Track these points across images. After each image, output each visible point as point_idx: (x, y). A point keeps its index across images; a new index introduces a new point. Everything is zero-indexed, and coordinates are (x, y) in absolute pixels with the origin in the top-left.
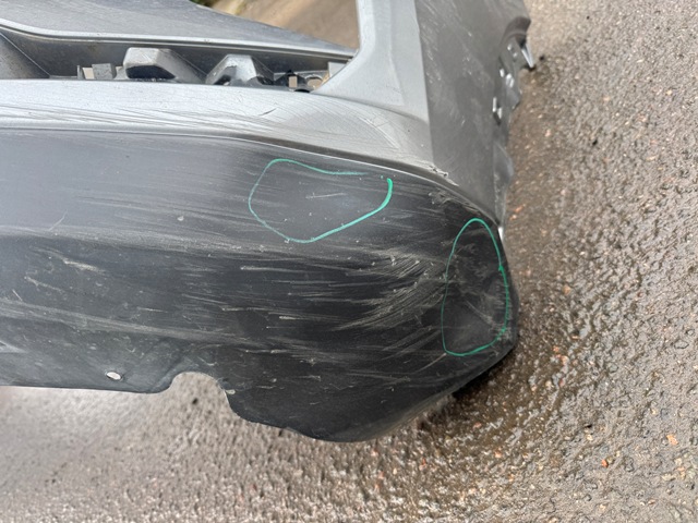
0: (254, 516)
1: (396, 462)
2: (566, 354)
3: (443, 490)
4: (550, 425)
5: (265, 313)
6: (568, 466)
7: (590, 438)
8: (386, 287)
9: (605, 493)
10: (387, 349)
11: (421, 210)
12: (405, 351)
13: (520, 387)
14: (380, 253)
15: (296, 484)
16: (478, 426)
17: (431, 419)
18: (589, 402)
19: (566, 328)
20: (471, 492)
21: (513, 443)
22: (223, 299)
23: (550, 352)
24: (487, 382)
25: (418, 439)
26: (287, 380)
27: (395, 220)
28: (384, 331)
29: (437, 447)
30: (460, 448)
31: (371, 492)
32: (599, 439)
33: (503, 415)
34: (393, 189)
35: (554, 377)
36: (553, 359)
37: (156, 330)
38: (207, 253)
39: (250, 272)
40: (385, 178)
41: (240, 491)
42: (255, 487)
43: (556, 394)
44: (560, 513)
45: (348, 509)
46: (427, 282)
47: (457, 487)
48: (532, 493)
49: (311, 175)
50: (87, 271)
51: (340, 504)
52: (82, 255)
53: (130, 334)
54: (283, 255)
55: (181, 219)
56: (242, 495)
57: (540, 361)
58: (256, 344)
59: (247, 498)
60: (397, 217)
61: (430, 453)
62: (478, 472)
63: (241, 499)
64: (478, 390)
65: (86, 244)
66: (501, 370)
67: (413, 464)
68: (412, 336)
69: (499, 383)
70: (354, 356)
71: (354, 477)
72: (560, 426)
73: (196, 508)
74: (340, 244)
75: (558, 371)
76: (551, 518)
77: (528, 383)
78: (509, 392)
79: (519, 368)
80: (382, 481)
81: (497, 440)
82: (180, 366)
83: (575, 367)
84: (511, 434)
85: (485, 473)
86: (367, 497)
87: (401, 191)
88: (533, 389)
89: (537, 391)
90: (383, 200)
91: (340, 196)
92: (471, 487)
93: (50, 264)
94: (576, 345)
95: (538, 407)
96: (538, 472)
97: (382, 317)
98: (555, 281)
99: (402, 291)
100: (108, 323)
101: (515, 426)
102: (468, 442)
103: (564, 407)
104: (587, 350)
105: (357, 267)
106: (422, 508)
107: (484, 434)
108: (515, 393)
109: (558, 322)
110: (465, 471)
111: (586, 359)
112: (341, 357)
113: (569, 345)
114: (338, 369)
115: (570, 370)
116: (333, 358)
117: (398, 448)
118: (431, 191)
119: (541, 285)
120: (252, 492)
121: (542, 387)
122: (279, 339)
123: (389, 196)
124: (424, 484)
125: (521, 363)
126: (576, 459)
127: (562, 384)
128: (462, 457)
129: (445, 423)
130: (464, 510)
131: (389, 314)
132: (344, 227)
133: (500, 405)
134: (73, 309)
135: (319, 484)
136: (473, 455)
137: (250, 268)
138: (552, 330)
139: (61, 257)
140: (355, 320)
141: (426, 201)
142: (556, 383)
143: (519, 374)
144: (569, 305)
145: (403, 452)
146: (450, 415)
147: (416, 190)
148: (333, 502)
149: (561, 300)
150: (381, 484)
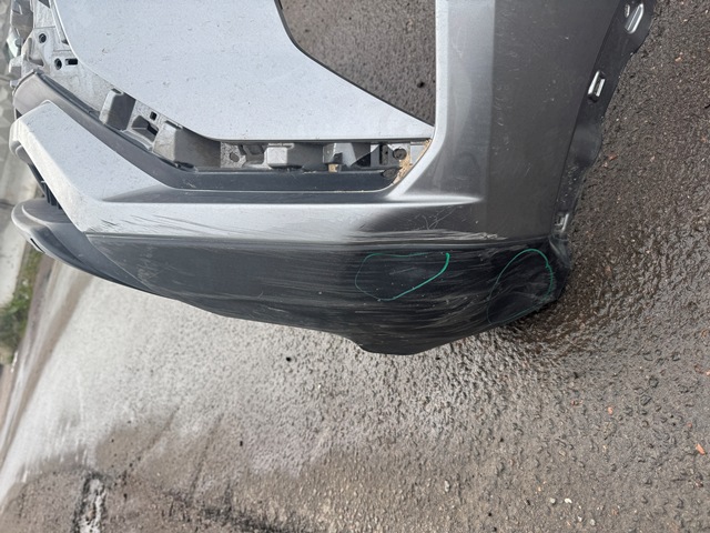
11: (471, 268)
14: (438, 300)
34: (450, 260)
40: (444, 252)
46: (474, 305)
49: (393, 260)
50: (280, 312)
52: (276, 307)
54: (378, 307)
55: (320, 293)
60: (451, 277)
65: (276, 303)
74: (412, 298)
87: (455, 260)
90: (442, 268)
91: (412, 270)
93: (263, 309)
94: (593, 319)
95: (556, 349)
98: (604, 255)
99: (455, 313)
103: (569, 357)
104: (597, 327)
105: (423, 308)
108: (547, 330)
109: (591, 294)
113: (589, 316)
115: (582, 335)
116: (414, 335)
118: (481, 252)
123: (447, 264)
132: (415, 288)
139: (267, 307)
147: (468, 255)
149: (600, 276)
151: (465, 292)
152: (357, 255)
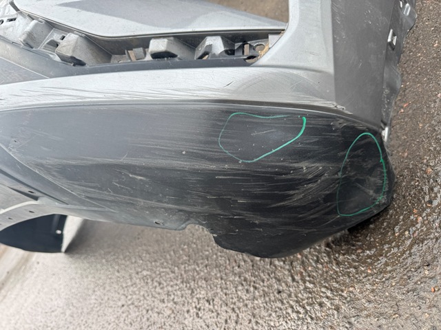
0: (235, 277)
1: (311, 263)
2: (421, 216)
3: (335, 285)
4: (404, 259)
5: (230, 199)
6: (410, 287)
7: (427, 272)
8: (300, 184)
9: (430, 307)
10: (301, 216)
11: (325, 135)
12: (312, 217)
13: (388, 232)
14: (296, 165)
15: (257, 264)
16: (359, 251)
17: (333, 242)
18: (430, 249)
19: (424, 198)
20: (351, 289)
21: (379, 266)
22: (207, 193)
23: (411, 213)
24: (369, 225)
25: (324, 253)
26: (243, 230)
27: (307, 144)
28: (299, 207)
29: (335, 259)
30: (348, 262)
31: (296, 277)
32: (432, 274)
33: (376, 247)
34: (306, 124)
35: (410, 229)
36: (412, 217)
37: (176, 206)
38: (198, 170)
39: (221, 179)
40: (301, 117)
41: (228, 262)
42: (236, 261)
43: (410, 240)
44: (401, 312)
45: (283, 284)
46: (327, 179)
47: (343, 284)
48: (386, 297)
49: (255, 121)
50: (141, 180)
51: (279, 280)
52: (137, 172)
53: (164, 208)
54: (239, 170)
55: (184, 153)
56: (229, 264)
57: (404, 217)
58: (227, 214)
59: (231, 266)
60: (308, 141)
61: (330, 262)
62: (356, 278)
63: (228, 267)
64: (363, 228)
65: (139, 167)
66: (379, 219)
67: (320, 266)
68: (317, 209)
69: (376, 226)
70: (281, 220)
71: (287, 267)
72: (409, 261)
73: (206, 266)
74: (272, 161)
75: (414, 226)
76: (395, 314)
77: (393, 230)
78: (381, 233)
79: (389, 219)
80: (302, 273)
81: (370, 262)
82: (189, 222)
83: (426, 225)
84: (379, 260)
85: (360, 280)
86: (294, 280)
87: (311, 124)
88: (396, 235)
89: (399, 236)
90: (299, 131)
91: (272, 132)
92: (352, 287)
93: (123, 177)
94: (429, 210)
95: (398, 247)
96: (392, 286)
97: (297, 200)
98: (422, 163)
99: (310, 185)
100: (154, 203)
101: (382, 255)
102: (353, 260)
103: (414, 250)
104: (435, 215)
105: (281, 174)
106: (323, 292)
107: (362, 257)
108: (385, 234)
109: (420, 193)
110: (349, 277)
111: (433, 221)
112: (274, 220)
113: (424, 210)
114: (272, 226)
115: (422, 227)
116: (269, 220)
117: (313, 255)
118: (333, 121)
119: (412, 164)
120: (234, 264)
121: (402, 234)
122: (238, 211)
123: (304, 128)
124: (326, 279)
125: (391, 216)
126: (416, 283)
127: (415, 235)
128: (348, 268)
129: (340, 246)
130: (346, 298)
131: (301, 199)
132: (274, 151)
133: (375, 241)
134: (136, 197)
135: (268, 267)
136: (355, 268)
137: (220, 177)
138: (415, 197)
139: (128, 173)
140: (280, 202)
141: (329, 128)
142: (411, 233)
143: (389, 223)
144: (429, 182)
145: (315, 258)
146: (344, 241)
147: (321, 122)
148: (276, 278)
149: (424, 177)
150: (301, 273)
151: (320, 160)
152: (223, 111)
